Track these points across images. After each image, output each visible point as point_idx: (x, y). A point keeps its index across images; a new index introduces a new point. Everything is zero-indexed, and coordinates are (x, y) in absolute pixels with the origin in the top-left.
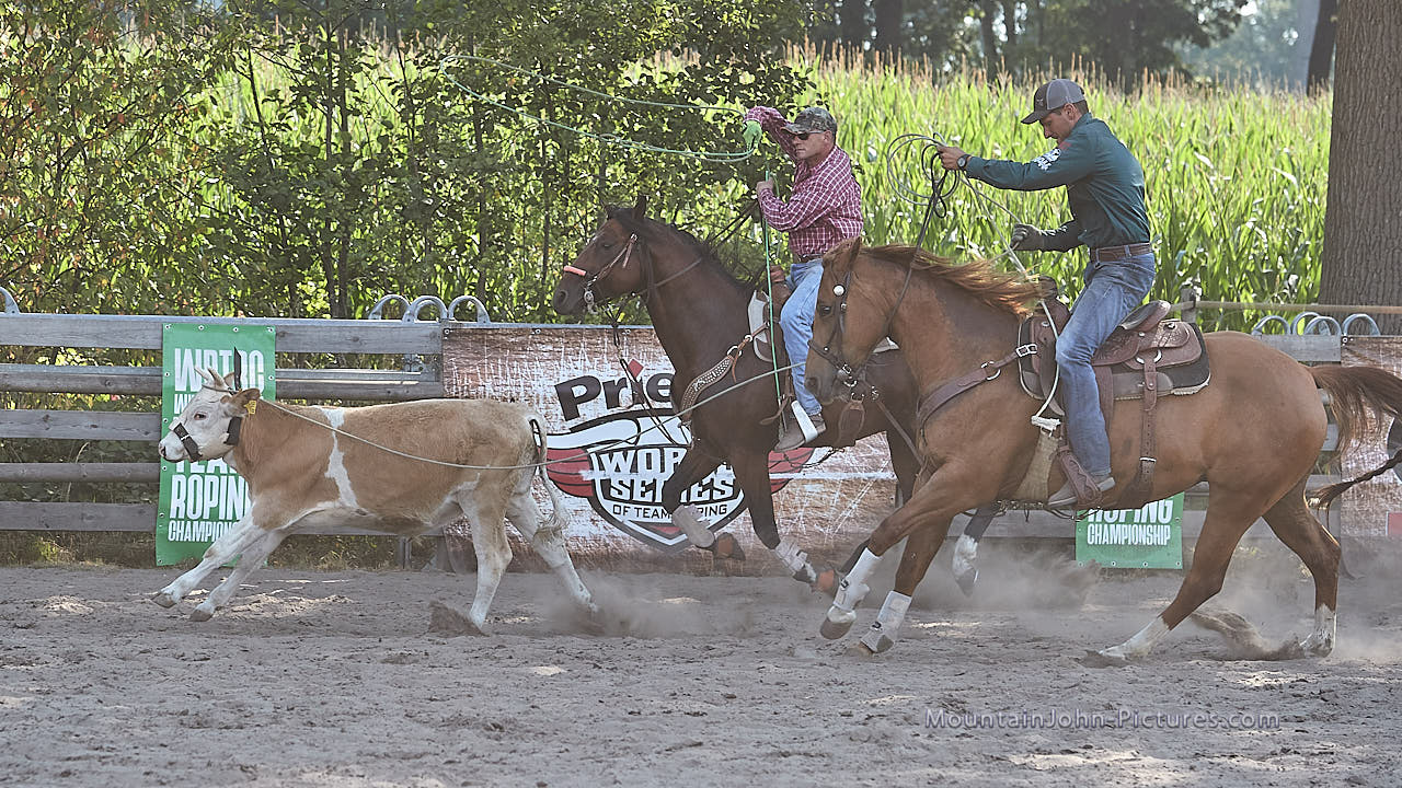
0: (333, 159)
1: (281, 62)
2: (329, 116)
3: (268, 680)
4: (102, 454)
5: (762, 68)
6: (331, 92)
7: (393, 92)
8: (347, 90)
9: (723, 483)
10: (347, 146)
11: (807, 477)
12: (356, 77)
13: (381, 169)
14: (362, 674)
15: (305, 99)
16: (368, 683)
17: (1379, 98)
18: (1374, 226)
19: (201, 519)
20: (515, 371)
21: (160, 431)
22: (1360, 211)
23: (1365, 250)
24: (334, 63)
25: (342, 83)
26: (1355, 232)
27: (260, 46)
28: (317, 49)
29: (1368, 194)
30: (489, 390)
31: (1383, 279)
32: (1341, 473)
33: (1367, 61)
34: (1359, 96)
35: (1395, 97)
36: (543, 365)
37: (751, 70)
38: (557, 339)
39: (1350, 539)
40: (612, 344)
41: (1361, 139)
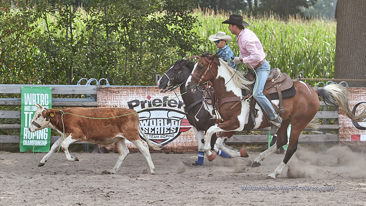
0: (68, 41)
1: (54, 15)
2: (67, 30)
4: (6, 122)
5: (184, 16)
6: (68, 23)
7: (85, 23)
9: (173, 128)
10: (72, 37)
12: (74, 19)
15: (61, 25)
17: (349, 23)
18: (348, 58)
19: (32, 139)
20: (116, 99)
21: (21, 116)
22: (344, 53)
23: (346, 64)
24: (68, 16)
25: (71, 21)
26: (343, 59)
27: (48, 11)
28: (64, 12)
29: (346, 49)
30: (110, 104)
31: (350, 72)
32: (338, 124)
33: (345, 14)
34: (343, 22)
35: (353, 23)
36: (124, 97)
37: (181, 16)
38: (128, 90)
39: (341, 142)
40: (143, 91)
41: (344, 34)
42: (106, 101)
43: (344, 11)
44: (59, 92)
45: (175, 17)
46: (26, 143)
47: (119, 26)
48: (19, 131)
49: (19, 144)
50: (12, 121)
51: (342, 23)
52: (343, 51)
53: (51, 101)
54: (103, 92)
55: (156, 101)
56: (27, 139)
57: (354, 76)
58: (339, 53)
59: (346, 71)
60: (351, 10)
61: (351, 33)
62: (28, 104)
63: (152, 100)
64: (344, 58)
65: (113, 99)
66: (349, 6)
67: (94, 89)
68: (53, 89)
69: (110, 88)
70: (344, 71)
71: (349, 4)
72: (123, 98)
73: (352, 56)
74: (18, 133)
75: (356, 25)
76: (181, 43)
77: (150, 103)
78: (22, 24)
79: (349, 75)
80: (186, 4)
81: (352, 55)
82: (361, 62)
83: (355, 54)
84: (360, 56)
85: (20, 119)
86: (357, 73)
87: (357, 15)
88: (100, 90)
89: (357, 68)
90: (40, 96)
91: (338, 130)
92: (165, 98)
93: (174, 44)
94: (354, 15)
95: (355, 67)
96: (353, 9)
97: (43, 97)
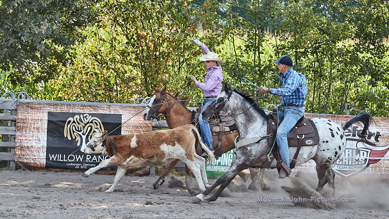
0: (256, 66)
1: (242, 38)
2: (255, 54)
3: (233, 210)
5: (376, 44)
6: (255, 47)
7: (273, 48)
8: (260, 47)
9: (362, 160)
10: (260, 62)
11: (385, 159)
12: (263, 43)
13: (269, 69)
14: (259, 210)
15: (248, 49)
16: (261, 212)
19: (216, 165)
24: (257, 39)
27: (236, 34)
28: (252, 35)
37: (373, 45)
45: (367, 45)
46: (209, 168)
47: (308, 52)
76: (372, 72)
93: (364, 73)
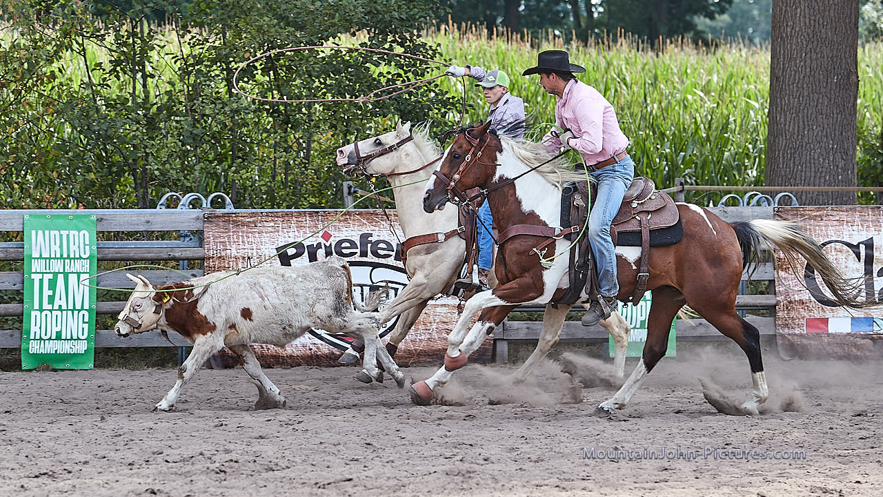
1: (103, 45)
2: (134, 79)
5: (409, 43)
6: (134, 63)
7: (175, 62)
8: (146, 62)
10: (147, 97)
12: (151, 53)
13: (168, 111)
15: (118, 68)
17: (799, 55)
18: (798, 136)
19: (50, 339)
20: (250, 240)
21: (23, 283)
22: (789, 126)
23: (793, 151)
24: (136, 46)
25: (142, 58)
26: (786, 139)
27: (88, 35)
28: (126, 37)
29: (794, 115)
30: (234, 252)
31: (804, 169)
32: (775, 294)
33: (791, 32)
34: (786, 54)
35: (809, 54)
36: (268, 235)
37: (401, 45)
38: (276, 219)
39: (782, 335)
40: (312, 221)
41: (788, 81)
42: (226, 246)
43: (787, 26)
44: (115, 225)
45: (387, 46)
46: (36, 347)
47: (257, 70)
48: (19, 318)
49: (20, 349)
50: (5, 297)
51: (784, 54)
52: (785, 120)
53: (95, 248)
54: (217, 225)
55: (343, 245)
56: (38, 337)
57: (812, 178)
58: (777, 125)
59: (794, 168)
60: (806, 23)
61: (804, 77)
62: (41, 255)
63: (333, 241)
64: (788, 137)
65: (243, 242)
66: (800, 15)
67: (197, 219)
68: (100, 220)
69: (234, 215)
70: (790, 168)
71: (799, 10)
72: (265, 238)
73: (808, 132)
74: (17, 325)
75: (817, 59)
76: (402, 107)
77: (328, 250)
78: (26, 66)
79: (801, 176)
80: (413, 15)
81: (807, 129)
82: (831, 146)
83: (816, 128)
84: (827, 132)
85: (21, 291)
86: (821, 173)
87: (819, 34)
88: (210, 220)
89: (819, 161)
90: (68, 235)
91: (775, 306)
92: (365, 237)
93: (385, 111)
94: (811, 36)
95: (816, 158)
96: (810, 20)
97: (77, 238)
